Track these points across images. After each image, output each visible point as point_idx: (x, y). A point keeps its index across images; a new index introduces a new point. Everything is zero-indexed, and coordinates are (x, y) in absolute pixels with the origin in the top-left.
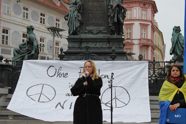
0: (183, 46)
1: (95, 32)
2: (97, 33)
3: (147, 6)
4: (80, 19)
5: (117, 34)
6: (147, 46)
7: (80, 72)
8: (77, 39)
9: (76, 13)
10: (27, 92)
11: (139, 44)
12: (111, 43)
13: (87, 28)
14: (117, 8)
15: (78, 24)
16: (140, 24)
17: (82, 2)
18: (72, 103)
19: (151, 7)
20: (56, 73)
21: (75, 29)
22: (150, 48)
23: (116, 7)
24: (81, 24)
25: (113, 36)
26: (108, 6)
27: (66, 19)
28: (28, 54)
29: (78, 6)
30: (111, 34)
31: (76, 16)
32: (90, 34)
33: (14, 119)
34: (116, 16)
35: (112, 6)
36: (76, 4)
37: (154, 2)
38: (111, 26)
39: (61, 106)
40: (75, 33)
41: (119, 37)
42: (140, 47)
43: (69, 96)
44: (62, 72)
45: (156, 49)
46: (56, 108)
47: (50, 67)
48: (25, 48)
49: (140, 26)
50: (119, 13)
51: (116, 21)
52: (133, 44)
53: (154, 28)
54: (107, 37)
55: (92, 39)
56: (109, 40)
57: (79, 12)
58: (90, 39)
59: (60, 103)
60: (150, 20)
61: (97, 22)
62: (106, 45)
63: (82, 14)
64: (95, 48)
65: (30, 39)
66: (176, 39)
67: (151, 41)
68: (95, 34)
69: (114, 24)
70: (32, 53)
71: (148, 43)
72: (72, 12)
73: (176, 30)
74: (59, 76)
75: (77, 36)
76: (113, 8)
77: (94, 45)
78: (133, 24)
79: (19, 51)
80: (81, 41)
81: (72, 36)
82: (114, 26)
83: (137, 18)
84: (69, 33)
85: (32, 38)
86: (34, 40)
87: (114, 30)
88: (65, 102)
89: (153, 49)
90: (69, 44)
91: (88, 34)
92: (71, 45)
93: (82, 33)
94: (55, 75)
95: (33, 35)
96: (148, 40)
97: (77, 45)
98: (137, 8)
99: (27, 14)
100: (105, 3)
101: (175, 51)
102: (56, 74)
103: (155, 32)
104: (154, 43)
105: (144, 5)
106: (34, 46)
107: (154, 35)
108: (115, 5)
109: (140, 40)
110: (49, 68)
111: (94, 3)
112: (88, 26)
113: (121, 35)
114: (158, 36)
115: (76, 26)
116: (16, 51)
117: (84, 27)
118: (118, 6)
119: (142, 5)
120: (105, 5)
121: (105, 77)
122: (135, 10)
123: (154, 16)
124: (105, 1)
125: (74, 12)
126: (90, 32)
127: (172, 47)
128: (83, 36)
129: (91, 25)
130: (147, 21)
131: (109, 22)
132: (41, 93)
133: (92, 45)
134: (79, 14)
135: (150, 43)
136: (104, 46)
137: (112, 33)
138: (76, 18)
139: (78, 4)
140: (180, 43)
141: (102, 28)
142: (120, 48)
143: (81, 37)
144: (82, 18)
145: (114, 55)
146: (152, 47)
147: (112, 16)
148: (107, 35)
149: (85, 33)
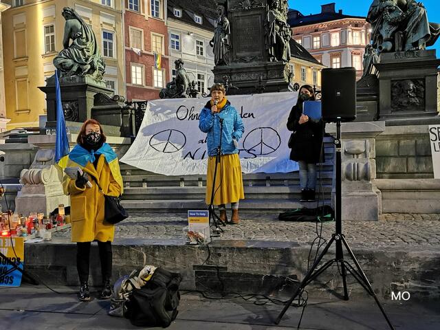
1: (248, 59)
2: (251, 61)
8: (225, 70)
10: (150, 141)
12: (269, 72)
13: (238, 54)
18: (205, 152)
20: (188, 112)
21: (221, 57)
23: (274, 23)
24: (230, 49)
26: (264, 23)
27: (212, 46)
30: (269, 61)
31: (222, 40)
32: (242, 62)
34: (274, 36)
35: (268, 23)
36: (223, 24)
39: (191, 156)
40: (222, 63)
41: (279, 63)
43: (202, 143)
44: (195, 113)
46: (184, 159)
47: (181, 107)
50: (278, 31)
51: (275, 42)
55: (244, 69)
56: (266, 69)
57: (226, 34)
58: (241, 68)
59: (190, 153)
61: (251, 45)
62: (263, 76)
64: (249, 80)
65: (178, 77)
68: (248, 62)
69: (272, 45)
70: (182, 94)
72: (217, 34)
74: (191, 118)
77: (247, 76)
78: (341, 52)
80: (231, 72)
84: (215, 62)
86: (184, 77)
87: (272, 54)
88: (197, 151)
90: (215, 77)
91: (240, 62)
92: (218, 79)
94: (186, 117)
95: (183, 71)
99: (201, 49)
100: (260, 20)
102: (188, 117)
106: (184, 86)
110: (178, 110)
111: (246, 20)
112: (239, 52)
113: (282, 60)
115: (222, 54)
117: (234, 53)
118: (277, 21)
120: (260, 22)
121: (249, 116)
125: (219, 35)
126: (242, 60)
128: (233, 66)
129: (243, 51)
131: (265, 45)
132: (168, 142)
133: (244, 77)
134: (226, 37)
138: (222, 43)
141: (256, 54)
143: (230, 67)
148: (264, 62)
149: (236, 62)
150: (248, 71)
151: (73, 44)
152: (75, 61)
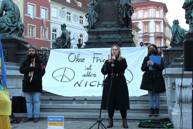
0: (181, 35)
1: (109, 26)
2: (111, 27)
3: (159, 8)
4: (97, 16)
5: (126, 27)
6: (161, 38)
7: (94, 58)
8: (95, 32)
9: (93, 12)
10: (53, 74)
11: (154, 36)
12: (121, 34)
13: (102, 23)
14: (126, 7)
15: (95, 21)
16: (155, 21)
17: (98, 4)
18: (87, 82)
19: (162, 8)
20: (75, 58)
21: (93, 25)
22: (163, 39)
23: (124, 6)
24: (98, 20)
25: (123, 29)
26: (118, 5)
28: (62, 45)
29: (95, 6)
30: (121, 28)
31: (94, 14)
32: (105, 28)
33: (42, 95)
34: (125, 13)
35: (121, 5)
36: (94, 5)
37: (165, 5)
38: (120, 21)
39: (78, 85)
40: (93, 27)
41: (127, 29)
42: (155, 39)
43: (85, 76)
44: (80, 58)
45: (167, 39)
46: (74, 86)
47: (71, 54)
48: (60, 41)
49: (154, 23)
50: (127, 10)
51: (125, 17)
52: (150, 37)
53: (165, 24)
54: (118, 29)
55: (106, 31)
56: (119, 32)
57: (96, 11)
58: (105, 32)
59: (78, 82)
60: (162, 18)
61: (110, 18)
62: (118, 36)
63: (99, 12)
64: (109, 39)
65: (63, 34)
66: (175, 30)
67: (164, 34)
68: (108, 28)
69: (124, 19)
70: (65, 44)
71: (161, 35)
72: (91, 11)
73: (175, 23)
74: (77, 61)
75: (95, 30)
76: (122, 7)
77: (108, 36)
78: (149, 21)
79: (56, 44)
80: (98, 33)
81: (91, 30)
82: (123, 21)
83: (153, 17)
84: (89, 27)
85: (65, 33)
86: (66, 35)
87: (123, 24)
88: (82, 81)
89: (165, 40)
90: (89, 36)
91: (104, 28)
92: (90, 37)
93: (99, 27)
94: (74, 60)
95: (66, 31)
96: (161, 33)
97: (95, 37)
98: (153, 10)
99: (70, 17)
100: (116, 3)
101: (175, 39)
103: (166, 27)
104: (166, 36)
105: (158, 7)
106: (66, 40)
107: (165, 29)
108: (124, 4)
109: (155, 33)
110: (70, 56)
111: (108, 3)
112: (103, 21)
113: (129, 27)
114: (169, 30)
115: (94, 22)
116: (54, 44)
117: (100, 22)
118: (126, 5)
119: (156, 7)
120: (116, 5)
122: (151, 11)
123: (165, 15)
124: (116, 1)
125: (92, 11)
126: (105, 26)
127: (173, 36)
128: (100, 30)
129: (105, 21)
130: (159, 19)
131: (119, 18)
132: (64, 75)
133: (106, 36)
134: (96, 13)
135: (163, 35)
136: (116, 37)
137: (122, 26)
138: (93, 16)
139: (95, 5)
140: (178, 33)
141: (114, 23)
142: (128, 38)
143: (98, 30)
144: (99, 16)
145: (120, 43)
146: (164, 38)
147: (121, 13)
148: (118, 28)
149: (101, 27)
150: (109, 33)
151: (6, 14)
152: (7, 24)
